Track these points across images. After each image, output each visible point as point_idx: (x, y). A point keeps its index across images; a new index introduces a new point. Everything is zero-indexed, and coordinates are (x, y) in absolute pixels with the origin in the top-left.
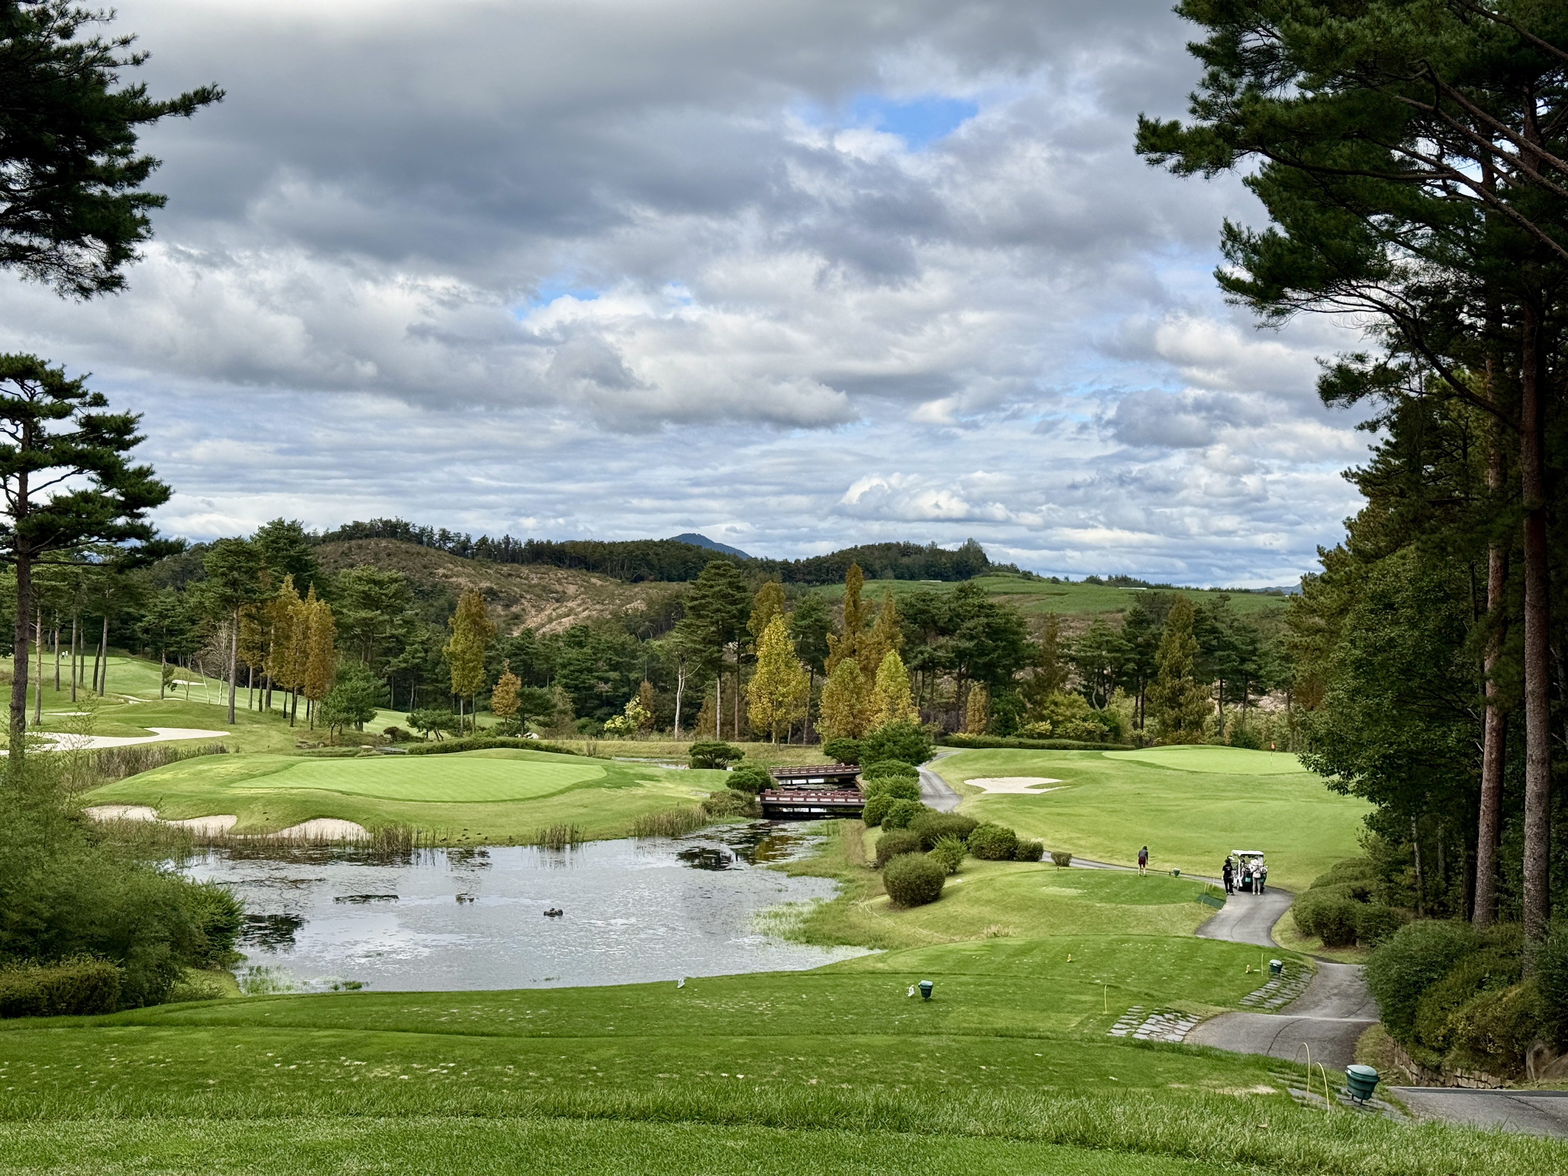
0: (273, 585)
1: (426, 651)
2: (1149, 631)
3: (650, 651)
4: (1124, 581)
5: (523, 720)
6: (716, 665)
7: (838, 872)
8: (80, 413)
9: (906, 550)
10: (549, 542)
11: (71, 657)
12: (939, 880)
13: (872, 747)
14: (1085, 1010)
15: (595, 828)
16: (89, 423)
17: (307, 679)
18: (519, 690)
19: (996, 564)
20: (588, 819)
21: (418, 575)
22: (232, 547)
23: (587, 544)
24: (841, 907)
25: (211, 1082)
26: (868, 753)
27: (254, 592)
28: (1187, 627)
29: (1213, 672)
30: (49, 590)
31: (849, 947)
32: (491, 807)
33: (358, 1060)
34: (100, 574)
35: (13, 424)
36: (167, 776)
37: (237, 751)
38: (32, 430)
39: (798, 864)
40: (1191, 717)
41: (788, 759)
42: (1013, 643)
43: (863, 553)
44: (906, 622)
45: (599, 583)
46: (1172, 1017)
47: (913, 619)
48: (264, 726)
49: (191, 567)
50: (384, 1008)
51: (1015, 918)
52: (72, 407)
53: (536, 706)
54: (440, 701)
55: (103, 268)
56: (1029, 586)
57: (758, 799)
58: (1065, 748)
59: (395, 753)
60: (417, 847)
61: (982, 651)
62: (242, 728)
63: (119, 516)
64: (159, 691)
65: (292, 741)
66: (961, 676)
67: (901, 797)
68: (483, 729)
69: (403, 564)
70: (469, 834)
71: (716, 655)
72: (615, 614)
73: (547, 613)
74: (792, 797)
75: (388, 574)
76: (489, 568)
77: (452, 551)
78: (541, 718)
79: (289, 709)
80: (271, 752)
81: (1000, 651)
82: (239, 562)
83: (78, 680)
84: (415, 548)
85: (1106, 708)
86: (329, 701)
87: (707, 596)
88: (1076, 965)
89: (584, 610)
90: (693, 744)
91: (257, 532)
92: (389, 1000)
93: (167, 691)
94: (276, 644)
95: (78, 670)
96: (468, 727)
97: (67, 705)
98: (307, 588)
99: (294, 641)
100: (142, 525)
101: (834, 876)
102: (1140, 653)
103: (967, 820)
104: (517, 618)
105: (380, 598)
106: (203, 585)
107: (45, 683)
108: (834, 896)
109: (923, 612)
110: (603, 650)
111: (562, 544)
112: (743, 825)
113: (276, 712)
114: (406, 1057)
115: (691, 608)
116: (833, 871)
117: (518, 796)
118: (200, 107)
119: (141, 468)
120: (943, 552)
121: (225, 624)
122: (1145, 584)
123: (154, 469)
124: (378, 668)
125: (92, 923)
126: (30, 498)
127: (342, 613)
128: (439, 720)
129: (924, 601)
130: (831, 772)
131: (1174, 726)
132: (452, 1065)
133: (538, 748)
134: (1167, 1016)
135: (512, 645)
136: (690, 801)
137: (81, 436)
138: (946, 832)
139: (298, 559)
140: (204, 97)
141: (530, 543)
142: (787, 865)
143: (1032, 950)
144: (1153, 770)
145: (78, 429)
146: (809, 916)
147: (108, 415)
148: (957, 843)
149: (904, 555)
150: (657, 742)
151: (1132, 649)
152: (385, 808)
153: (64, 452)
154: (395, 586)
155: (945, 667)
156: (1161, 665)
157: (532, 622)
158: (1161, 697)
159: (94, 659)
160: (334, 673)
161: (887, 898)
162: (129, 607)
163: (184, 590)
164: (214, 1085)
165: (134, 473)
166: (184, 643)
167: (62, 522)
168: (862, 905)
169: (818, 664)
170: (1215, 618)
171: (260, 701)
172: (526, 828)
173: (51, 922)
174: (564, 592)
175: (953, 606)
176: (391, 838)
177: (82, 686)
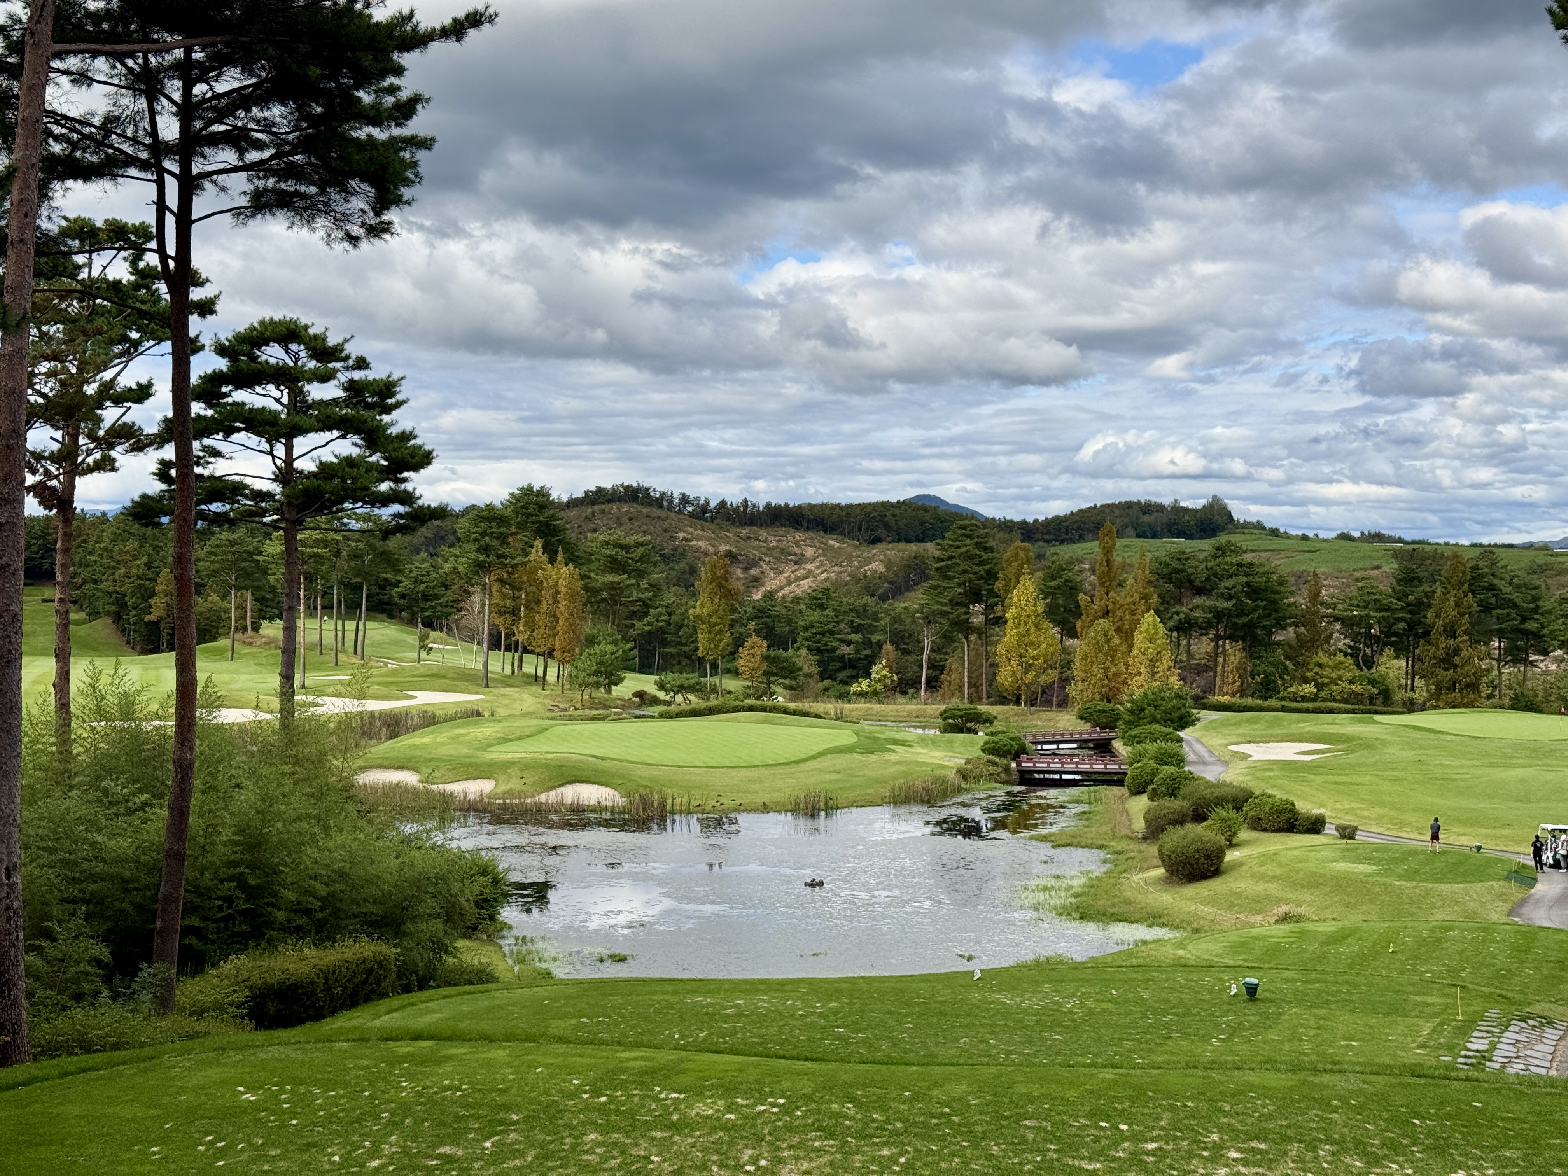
0: (523, 550)
1: (670, 614)
2: (1421, 589)
3: (892, 613)
4: (1378, 537)
5: (770, 683)
6: (964, 627)
7: (1105, 843)
8: (343, 377)
9: (1148, 508)
10: (787, 505)
11: (333, 622)
12: (1219, 854)
13: (1132, 712)
14: (1436, 1015)
15: (851, 795)
16: (352, 387)
17: (557, 642)
18: (765, 654)
19: (1242, 521)
20: (841, 785)
21: (659, 539)
22: (484, 514)
23: (824, 506)
24: (1113, 881)
25: (515, 1117)
26: (1126, 717)
27: (506, 557)
28: (1463, 584)
29: (1491, 631)
30: (311, 557)
31: (1125, 924)
32: (743, 773)
33: (675, 1091)
34: (358, 541)
35: (278, 389)
36: (427, 740)
37: (493, 715)
38: (297, 394)
39: (1062, 832)
40: (1468, 679)
41: (1039, 723)
42: (1274, 602)
43: (1103, 512)
44: (1161, 581)
45: (837, 545)
46: (1536, 1024)
47: (1168, 578)
48: (516, 689)
49: (443, 533)
50: (667, 997)
51: (1305, 896)
52: (336, 371)
53: (783, 668)
54: (684, 663)
55: (372, 214)
56: (1276, 543)
57: (1014, 765)
58: (1331, 711)
59: (643, 717)
60: (673, 813)
61: (1241, 611)
62: (496, 691)
63: (383, 481)
64: (416, 655)
65: (544, 704)
66: (1218, 638)
67: (1166, 764)
68: (730, 692)
69: (645, 528)
70: (723, 801)
71: (963, 617)
72: (853, 576)
73: (785, 575)
74: (1049, 763)
75: (634, 537)
76: (728, 531)
77: (692, 515)
78: (787, 682)
79: (540, 673)
80: (524, 715)
81: (1260, 611)
82: (491, 528)
83: (340, 645)
84: (655, 512)
85: (1374, 670)
86: (579, 664)
87: (954, 557)
88: (1399, 956)
89: (822, 573)
90: (943, 707)
91: (507, 497)
92: (670, 988)
93: (424, 655)
94: (527, 608)
95: (340, 634)
96: (714, 690)
97: (330, 669)
98: (556, 552)
99: (545, 606)
100: (405, 491)
101: (1101, 847)
102: (1411, 612)
103: (1241, 790)
104: (756, 581)
105: (626, 562)
106: (457, 551)
107: (309, 647)
108: (1103, 869)
109: (1179, 571)
110: (845, 612)
111: (800, 507)
112: (1000, 792)
113: (528, 676)
114: (729, 1090)
115: (937, 569)
116: (1100, 842)
117: (771, 762)
118: (472, 32)
119: (403, 433)
120: (1185, 510)
121: (477, 589)
122: (1400, 540)
123: (416, 432)
124: (623, 630)
125: (365, 900)
126: (297, 464)
127: (589, 578)
128: (686, 683)
129: (1179, 559)
130: (1086, 736)
131: (1448, 689)
132: (782, 1101)
133: (786, 711)
134: (1531, 1022)
135: (754, 608)
136: (944, 767)
137: (345, 400)
138: (1220, 801)
139: (547, 525)
140: (475, 20)
141: (768, 506)
142: (1051, 835)
143: (1346, 938)
144: (1432, 736)
145: (340, 394)
146: (1079, 890)
147: (370, 378)
148: (1233, 814)
149: (1145, 513)
150: (903, 706)
151: (1403, 608)
152: (639, 773)
153: (328, 417)
154: (641, 550)
155: (1200, 628)
156: (1434, 624)
157: (771, 583)
158: (1435, 658)
159: (354, 623)
160: (583, 637)
161: (1161, 871)
162: (386, 573)
163: (437, 555)
164: (517, 1122)
165: (397, 437)
166: (439, 608)
167: (328, 487)
168: (1136, 878)
169: (1068, 626)
170: (1493, 575)
171: (513, 665)
172: (778, 794)
173: (327, 901)
174: (802, 555)
175: (1210, 564)
176: (646, 803)
177: (344, 651)
